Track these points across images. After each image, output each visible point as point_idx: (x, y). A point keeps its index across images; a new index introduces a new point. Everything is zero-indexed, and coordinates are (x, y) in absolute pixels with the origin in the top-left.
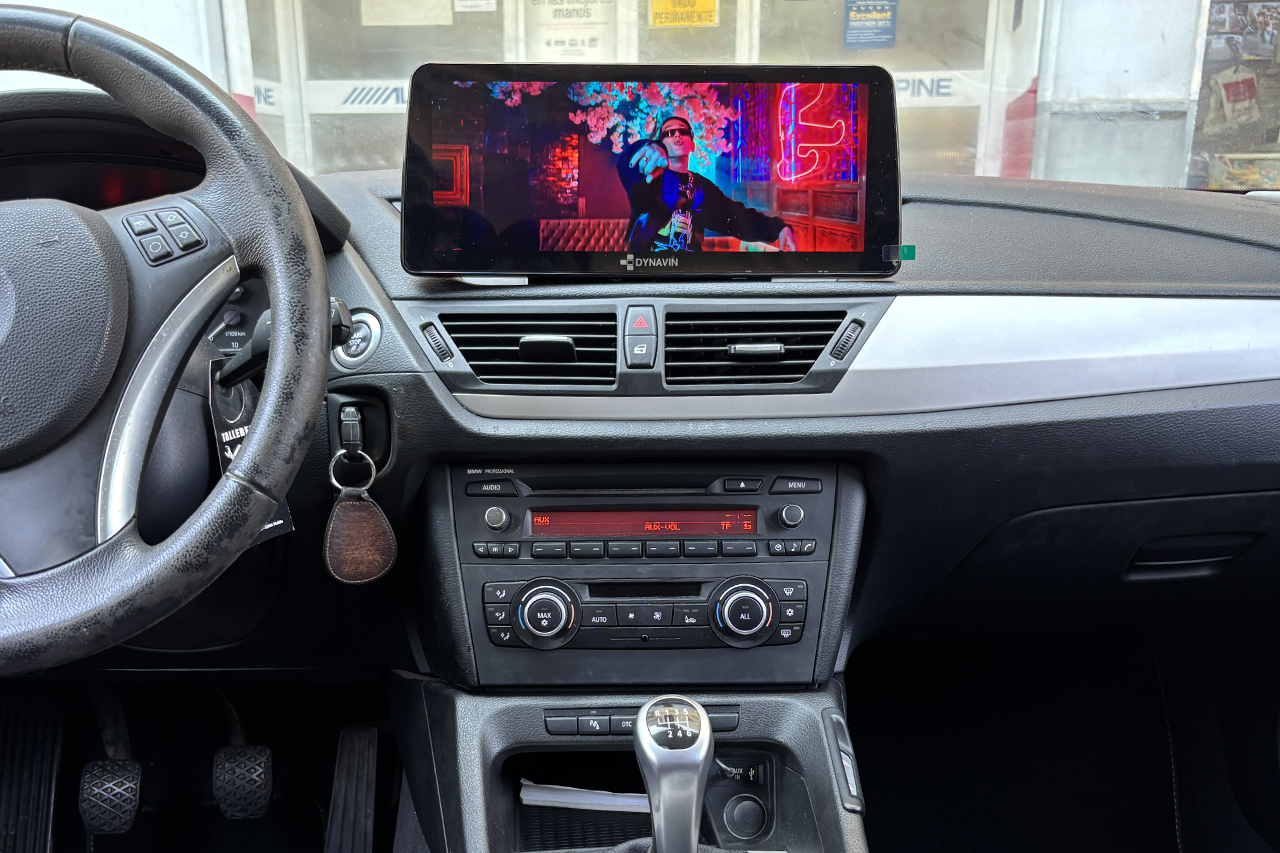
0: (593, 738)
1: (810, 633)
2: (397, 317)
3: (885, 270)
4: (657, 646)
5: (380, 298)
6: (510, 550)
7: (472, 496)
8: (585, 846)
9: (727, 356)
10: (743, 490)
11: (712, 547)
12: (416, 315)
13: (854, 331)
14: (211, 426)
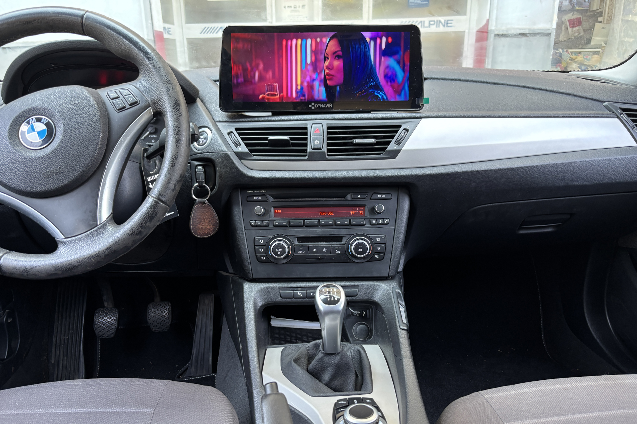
0: (299, 300)
1: (387, 256)
2: (218, 130)
3: (417, 108)
4: (325, 262)
5: (211, 122)
6: (265, 224)
7: (249, 201)
8: (296, 343)
9: (352, 144)
10: (359, 198)
11: (347, 222)
12: (226, 128)
13: (404, 133)
14: (143, 175)
